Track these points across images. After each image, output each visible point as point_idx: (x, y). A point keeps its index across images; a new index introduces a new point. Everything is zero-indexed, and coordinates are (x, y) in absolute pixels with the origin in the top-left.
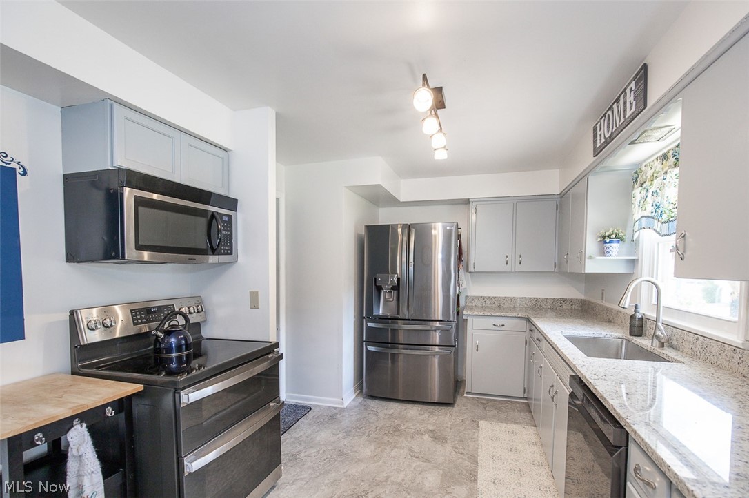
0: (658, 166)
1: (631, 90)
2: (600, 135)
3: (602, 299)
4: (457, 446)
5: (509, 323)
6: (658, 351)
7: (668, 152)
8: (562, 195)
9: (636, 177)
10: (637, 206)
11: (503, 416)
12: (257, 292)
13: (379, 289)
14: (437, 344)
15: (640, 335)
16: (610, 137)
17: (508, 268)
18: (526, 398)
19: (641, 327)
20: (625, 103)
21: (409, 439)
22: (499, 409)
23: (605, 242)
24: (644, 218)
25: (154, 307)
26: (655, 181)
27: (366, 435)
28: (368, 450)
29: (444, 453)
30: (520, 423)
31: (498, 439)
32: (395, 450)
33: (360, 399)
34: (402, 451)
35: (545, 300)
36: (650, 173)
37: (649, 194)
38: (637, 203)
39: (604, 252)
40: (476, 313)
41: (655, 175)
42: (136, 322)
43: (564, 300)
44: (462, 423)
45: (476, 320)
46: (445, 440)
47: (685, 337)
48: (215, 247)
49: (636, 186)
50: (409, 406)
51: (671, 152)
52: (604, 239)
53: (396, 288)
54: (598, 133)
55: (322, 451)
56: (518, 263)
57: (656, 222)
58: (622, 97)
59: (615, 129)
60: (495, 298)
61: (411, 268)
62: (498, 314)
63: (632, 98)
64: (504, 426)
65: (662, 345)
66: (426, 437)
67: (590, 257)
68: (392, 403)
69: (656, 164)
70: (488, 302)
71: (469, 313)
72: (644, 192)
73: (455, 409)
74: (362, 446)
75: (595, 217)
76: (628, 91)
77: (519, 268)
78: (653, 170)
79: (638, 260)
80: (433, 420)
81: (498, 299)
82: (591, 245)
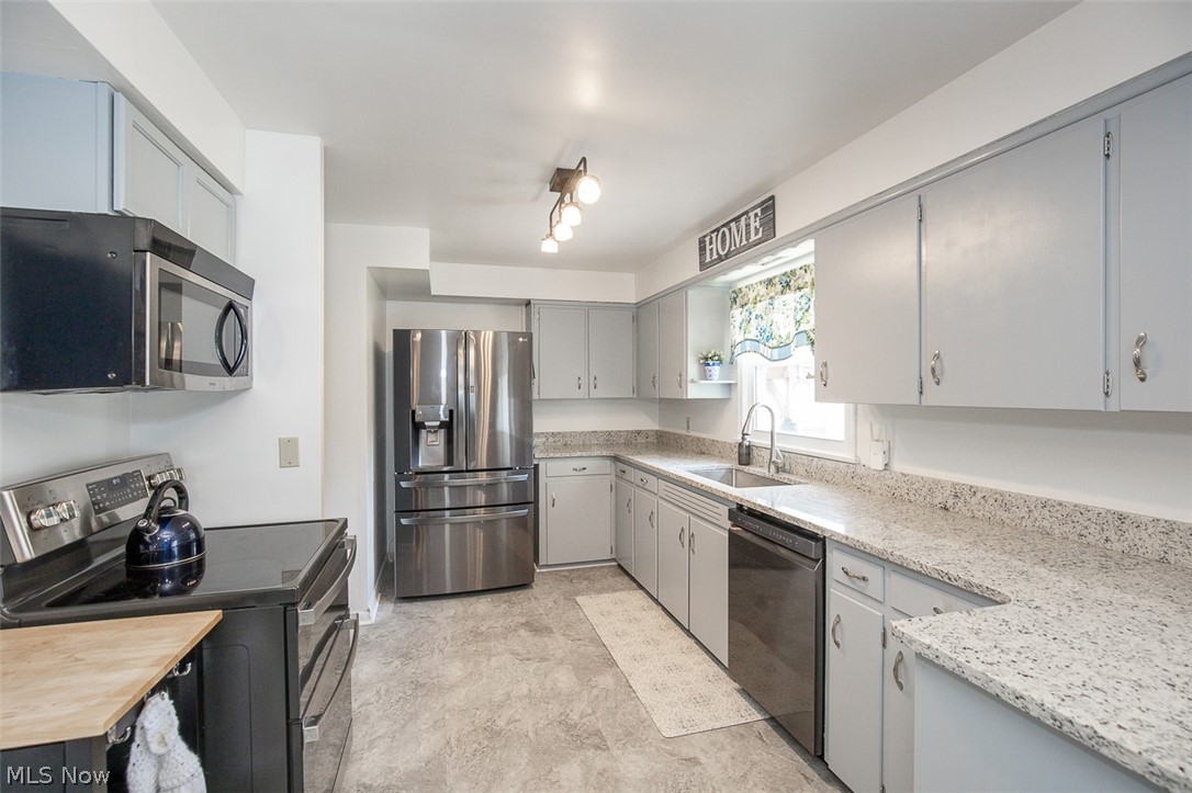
0: (762, 290)
1: (756, 215)
2: (711, 249)
3: (688, 428)
4: (567, 632)
5: (591, 465)
6: (777, 477)
7: (775, 278)
8: (639, 306)
9: (735, 297)
10: (737, 328)
11: (598, 585)
12: (296, 440)
13: (418, 427)
14: (483, 504)
15: (748, 464)
16: (726, 255)
17: (581, 394)
18: (614, 560)
19: (749, 454)
20: (748, 225)
21: (503, 641)
22: (588, 578)
23: (708, 364)
24: (748, 342)
25: (115, 478)
26: (759, 305)
27: (437, 651)
28: (455, 670)
29: (557, 644)
30: (621, 590)
31: (609, 613)
32: (493, 659)
33: (390, 607)
34: (504, 658)
35: (618, 433)
36: (752, 295)
37: (753, 317)
38: (737, 324)
39: (705, 376)
40: (552, 455)
41: (758, 299)
42: (96, 507)
43: (639, 432)
44: (556, 606)
45: (551, 464)
46: (547, 630)
47: (799, 461)
48: (232, 365)
49: (735, 306)
50: (473, 599)
51: (777, 280)
52: (706, 361)
53: (448, 426)
54: (708, 248)
55: (382, 692)
56: (592, 386)
57: (762, 346)
58: (743, 218)
59: (733, 248)
60: (559, 433)
61: (472, 396)
62: (579, 454)
63: (757, 224)
64: (605, 596)
65: (778, 472)
66: (522, 632)
67: (693, 381)
68: (444, 601)
69: (760, 287)
70: (551, 440)
71: (542, 455)
72: (745, 314)
73: (536, 589)
74: (441, 667)
75: (696, 336)
76: (752, 215)
77: (595, 394)
78: (755, 293)
79: (736, 384)
80: (516, 610)
81: (563, 435)
82: (693, 369)
